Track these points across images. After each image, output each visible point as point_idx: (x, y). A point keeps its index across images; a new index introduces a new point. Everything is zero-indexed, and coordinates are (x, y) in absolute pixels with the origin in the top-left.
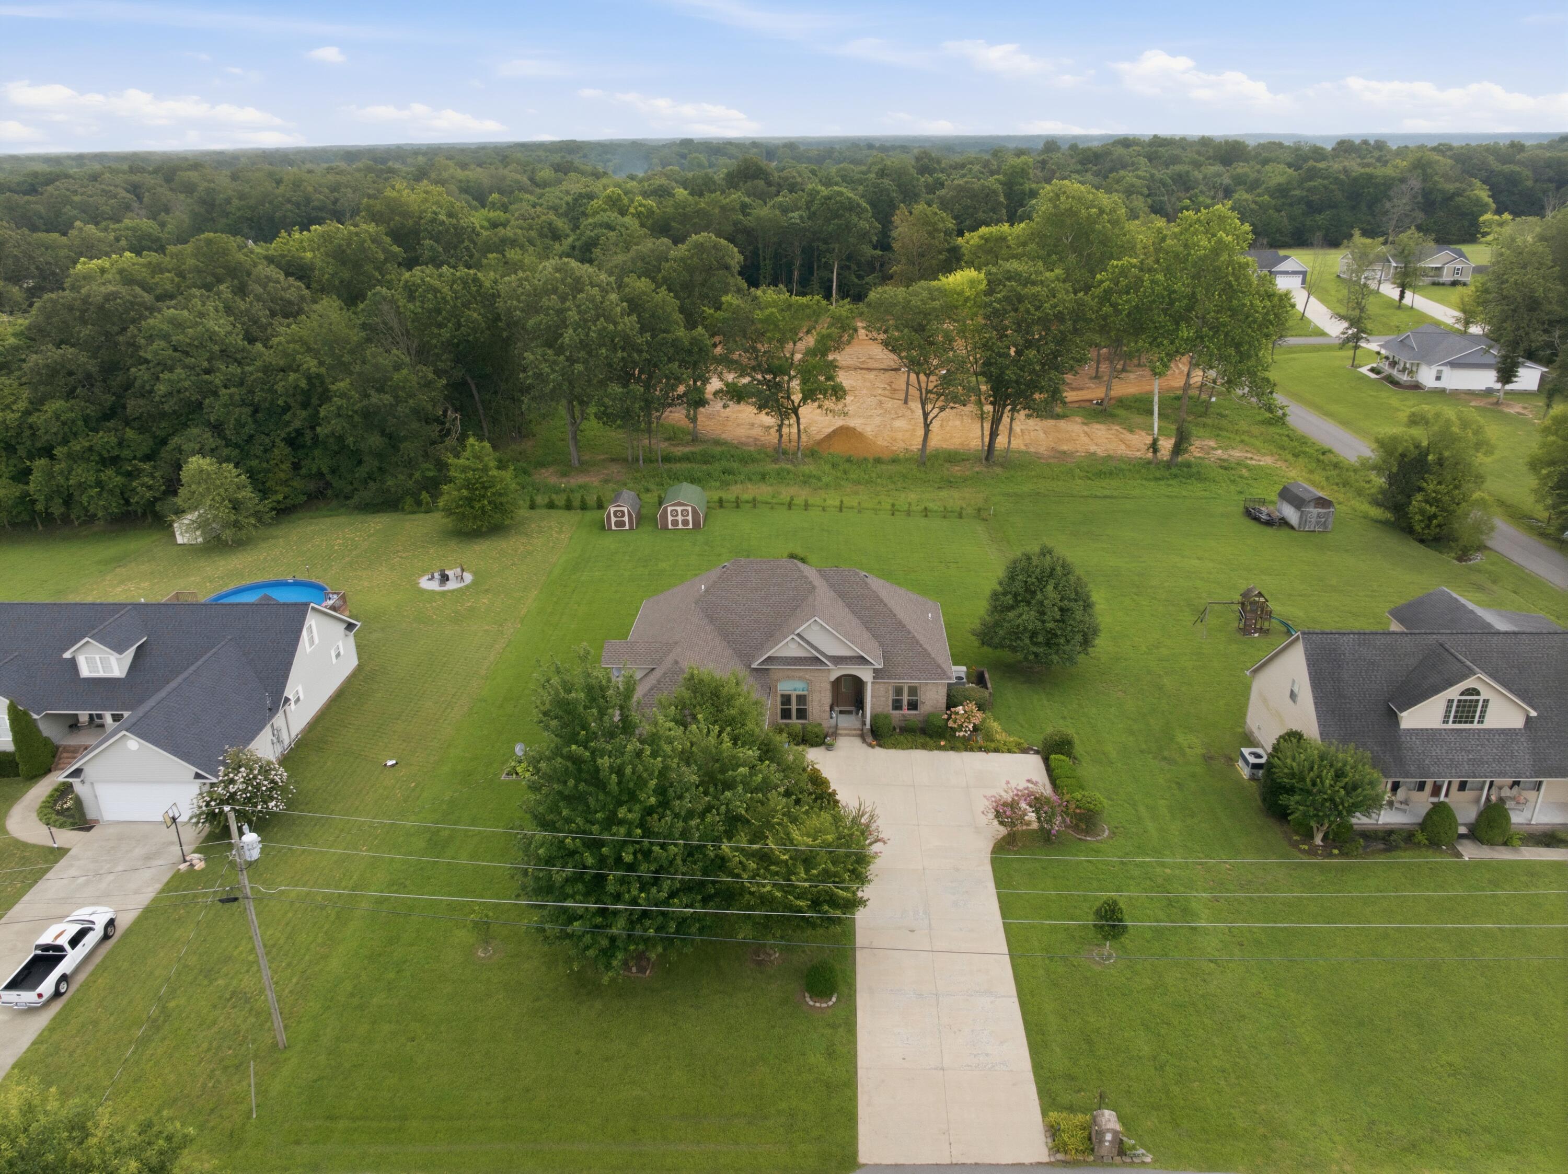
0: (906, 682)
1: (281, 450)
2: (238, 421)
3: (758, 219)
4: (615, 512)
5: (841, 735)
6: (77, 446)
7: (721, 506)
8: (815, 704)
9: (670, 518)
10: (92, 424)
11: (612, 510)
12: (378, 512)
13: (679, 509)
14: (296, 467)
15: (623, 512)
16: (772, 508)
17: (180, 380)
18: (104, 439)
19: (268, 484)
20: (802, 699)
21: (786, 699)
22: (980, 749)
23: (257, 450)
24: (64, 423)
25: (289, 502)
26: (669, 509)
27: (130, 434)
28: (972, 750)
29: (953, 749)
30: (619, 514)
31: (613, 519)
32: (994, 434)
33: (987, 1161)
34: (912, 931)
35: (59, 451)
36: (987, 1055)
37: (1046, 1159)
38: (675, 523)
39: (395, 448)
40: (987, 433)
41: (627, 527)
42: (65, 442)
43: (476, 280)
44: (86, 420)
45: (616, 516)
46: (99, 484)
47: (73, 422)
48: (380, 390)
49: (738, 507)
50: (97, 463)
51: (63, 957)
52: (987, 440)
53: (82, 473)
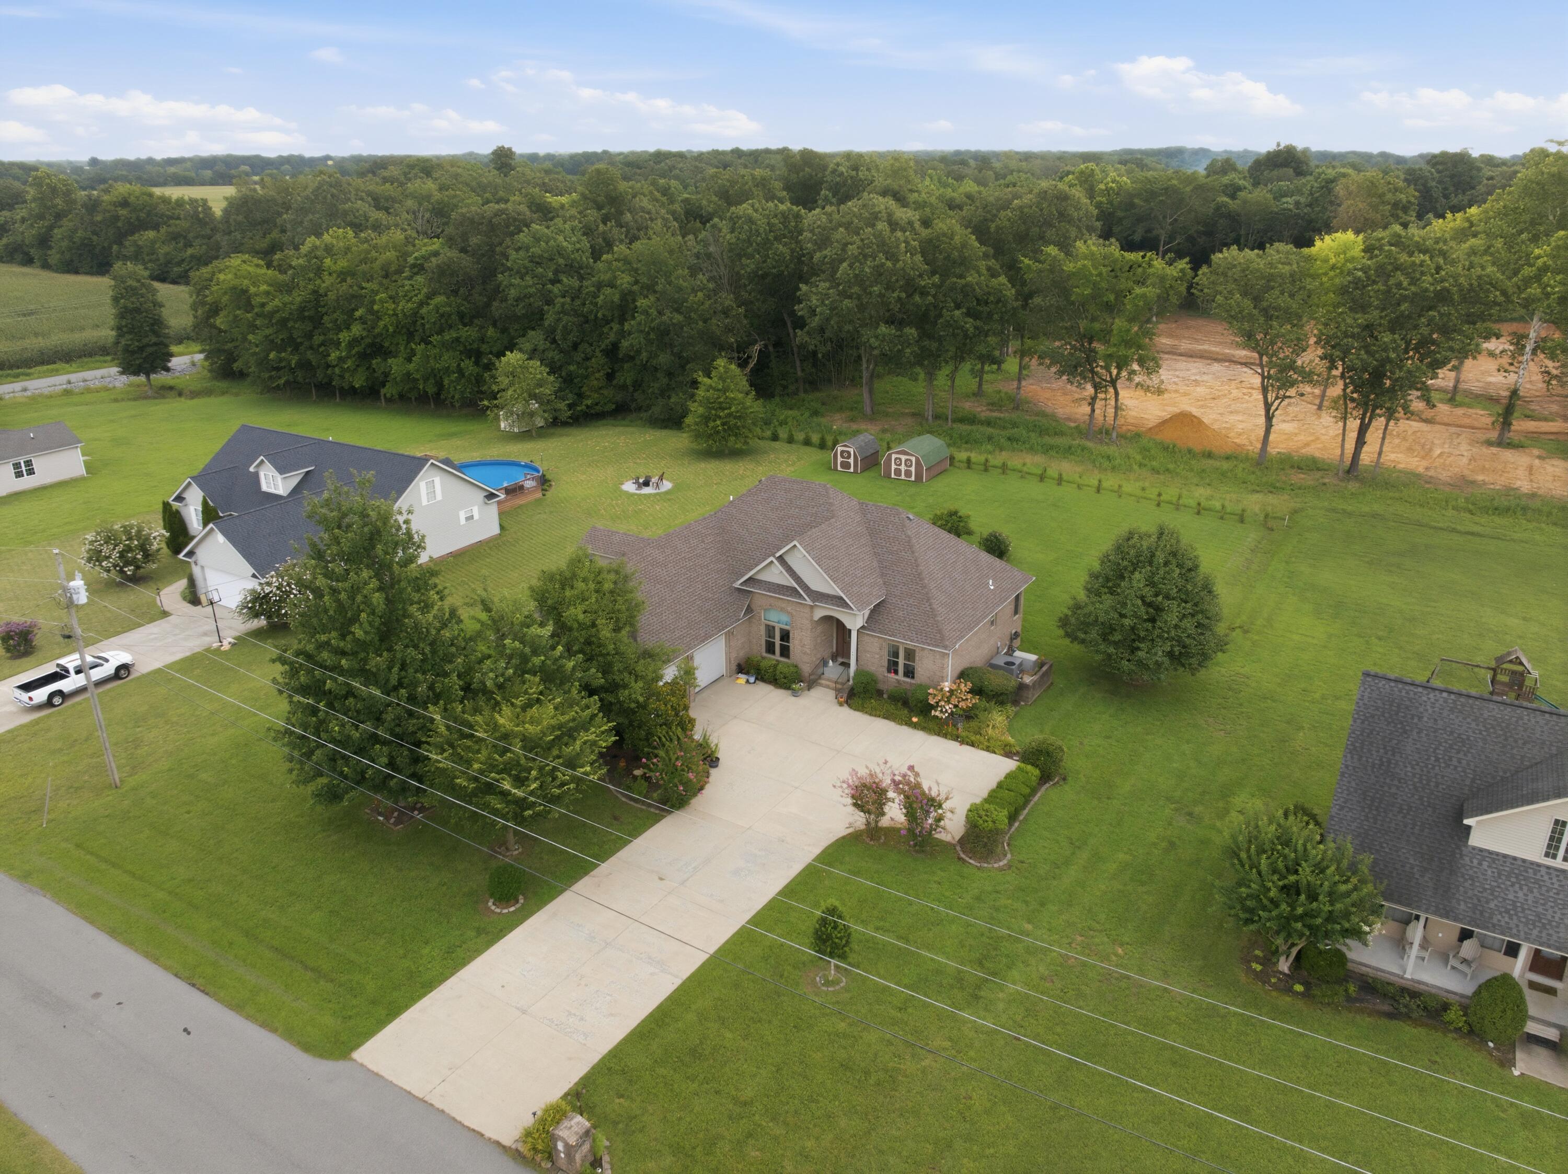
0: (904, 643)
1: (599, 360)
2: (565, 327)
3: (1245, 202)
4: (842, 452)
5: (821, 685)
6: (448, 336)
7: (969, 467)
8: (797, 642)
9: (893, 467)
10: (465, 319)
11: (840, 449)
12: (666, 427)
13: (903, 458)
14: (610, 377)
15: (849, 453)
16: (1022, 477)
17: (527, 287)
18: (468, 333)
19: (583, 389)
20: (785, 636)
21: (770, 630)
22: (956, 738)
23: (579, 356)
24: (442, 316)
25: (598, 408)
26: (894, 456)
27: (491, 332)
28: (945, 736)
29: (924, 729)
30: (845, 455)
31: (840, 459)
32: (1360, 441)
33: (454, 1114)
34: (661, 879)
35: (435, 339)
36: (582, 1019)
37: (507, 1141)
38: (898, 472)
39: (683, 367)
40: (1352, 436)
41: (852, 470)
42: (440, 332)
43: (797, 216)
44: (461, 316)
45: (842, 456)
46: (460, 372)
47: (450, 315)
48: (677, 310)
49: (986, 470)
50: (461, 353)
51: (66, 677)
52: (1350, 446)
53: (448, 360)
